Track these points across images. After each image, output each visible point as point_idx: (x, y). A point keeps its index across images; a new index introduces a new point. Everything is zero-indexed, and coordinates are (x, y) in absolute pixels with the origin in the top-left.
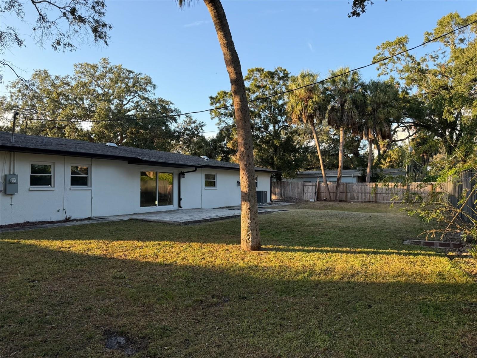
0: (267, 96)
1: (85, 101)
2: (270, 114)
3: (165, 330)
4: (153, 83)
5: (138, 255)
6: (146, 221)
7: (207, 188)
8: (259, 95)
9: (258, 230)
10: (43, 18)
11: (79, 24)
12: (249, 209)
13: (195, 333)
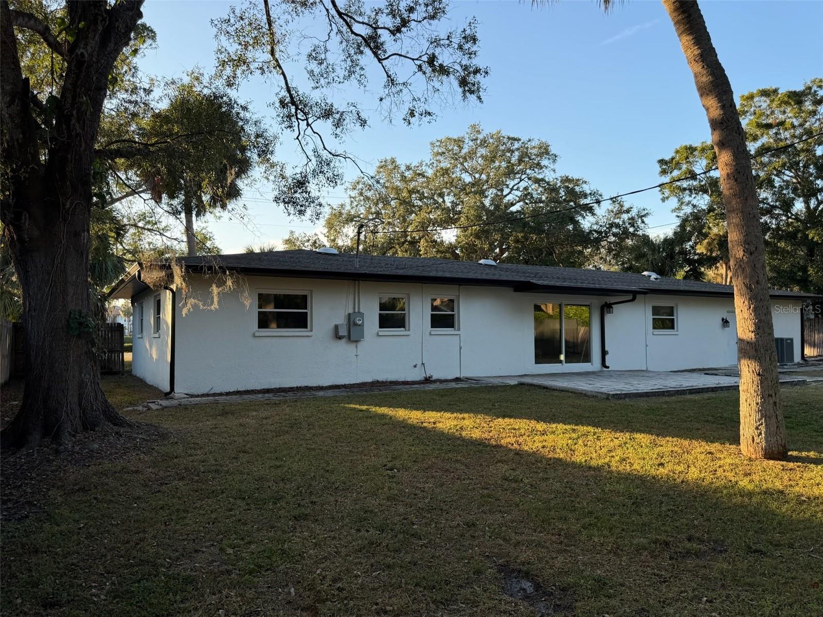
0: (789, 142)
1: (446, 198)
2: (795, 178)
3: (601, 583)
4: (553, 153)
5: (540, 445)
6: (545, 388)
7: (657, 332)
8: (768, 143)
9: (780, 418)
10: (392, 80)
11: (440, 78)
12: (759, 375)
13: (659, 601)
